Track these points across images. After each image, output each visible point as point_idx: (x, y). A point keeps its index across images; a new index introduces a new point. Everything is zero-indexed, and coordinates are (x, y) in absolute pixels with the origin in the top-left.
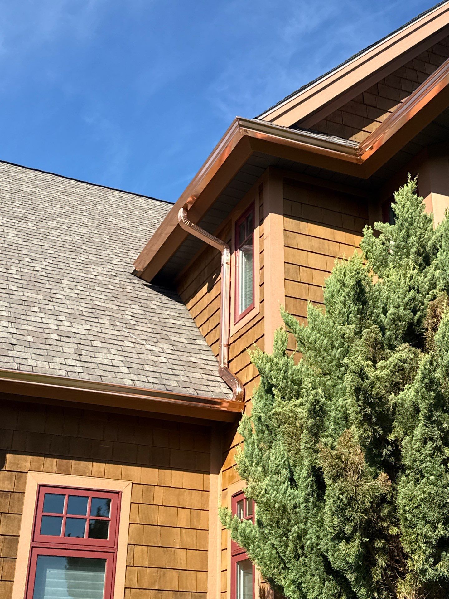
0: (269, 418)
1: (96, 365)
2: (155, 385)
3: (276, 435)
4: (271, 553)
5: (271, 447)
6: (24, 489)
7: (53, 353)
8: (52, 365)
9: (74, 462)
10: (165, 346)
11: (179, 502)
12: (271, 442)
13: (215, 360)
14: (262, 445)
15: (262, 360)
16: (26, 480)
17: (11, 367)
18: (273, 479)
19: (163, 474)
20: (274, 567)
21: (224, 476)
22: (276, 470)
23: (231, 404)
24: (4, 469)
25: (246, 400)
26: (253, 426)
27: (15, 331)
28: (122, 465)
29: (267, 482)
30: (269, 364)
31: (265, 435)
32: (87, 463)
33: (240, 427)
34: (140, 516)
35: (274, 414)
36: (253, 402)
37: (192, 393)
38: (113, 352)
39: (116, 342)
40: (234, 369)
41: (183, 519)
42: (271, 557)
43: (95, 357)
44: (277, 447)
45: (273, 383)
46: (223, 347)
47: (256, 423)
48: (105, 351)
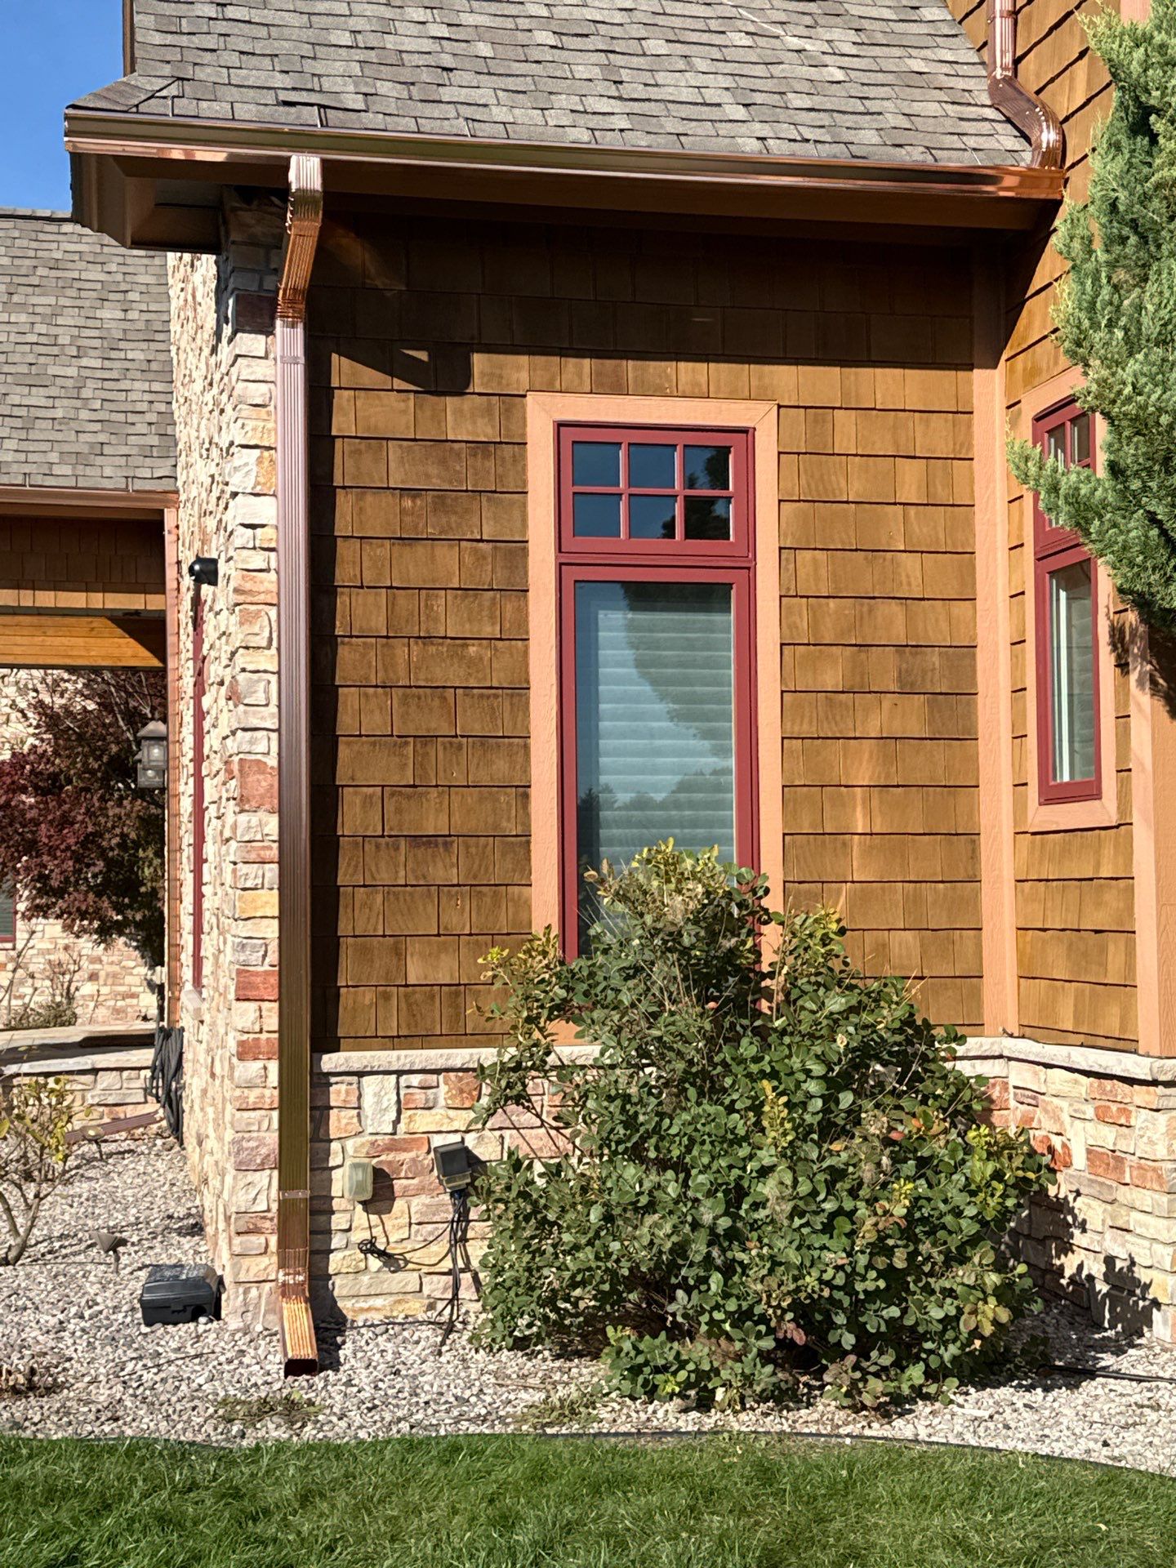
0: (1141, 203)
1: (662, 105)
2: (819, 146)
3: (1159, 246)
4: (1147, 537)
5: (1146, 279)
6: (524, 435)
7: (551, 85)
8: (553, 118)
9: (630, 362)
10: (836, 34)
11: (896, 444)
12: (1144, 266)
13: (976, 60)
14: (1121, 275)
15: (1122, 40)
16: (525, 413)
17: (455, 131)
18: (1152, 357)
19: (852, 378)
20: (1154, 569)
21: (1011, 371)
22: (1160, 333)
23: (1027, 177)
24: (470, 390)
25: (1068, 164)
26: (1095, 228)
27: (444, 32)
28: (749, 363)
29: (1137, 366)
30: (1142, 50)
31: (1129, 250)
32: (663, 364)
33: (1059, 234)
34: (803, 481)
35: (1158, 186)
36: (1094, 162)
37: (921, 158)
38: (702, 65)
39: (705, 38)
40: (1032, 78)
41: (910, 481)
42: (1145, 544)
43: (657, 85)
44: (1164, 276)
45: (1152, 102)
46: (998, 20)
47: (1104, 220)
48: (681, 65)
